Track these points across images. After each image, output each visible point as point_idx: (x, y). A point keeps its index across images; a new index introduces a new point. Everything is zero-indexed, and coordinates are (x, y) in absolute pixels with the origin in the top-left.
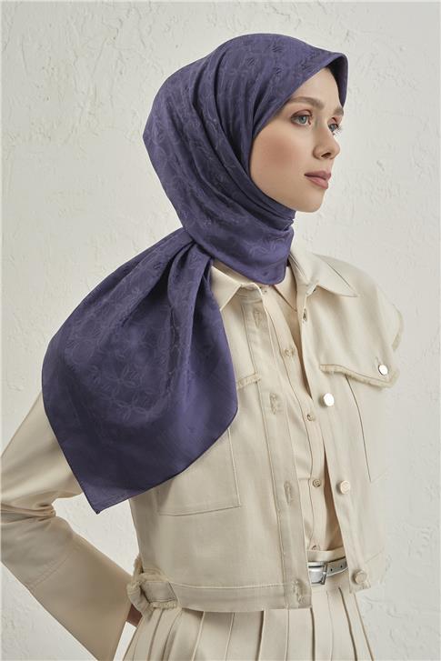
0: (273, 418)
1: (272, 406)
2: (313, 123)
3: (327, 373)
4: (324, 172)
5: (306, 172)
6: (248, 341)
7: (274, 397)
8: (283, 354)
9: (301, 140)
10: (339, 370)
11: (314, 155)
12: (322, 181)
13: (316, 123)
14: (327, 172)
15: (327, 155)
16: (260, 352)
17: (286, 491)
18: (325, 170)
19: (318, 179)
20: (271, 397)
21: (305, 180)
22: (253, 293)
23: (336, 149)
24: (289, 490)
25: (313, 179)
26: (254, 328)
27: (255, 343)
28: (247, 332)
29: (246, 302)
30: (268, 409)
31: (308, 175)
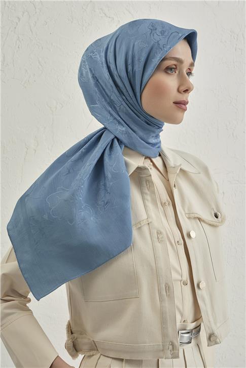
0: (158, 245)
1: (158, 238)
2: (177, 72)
3: (189, 218)
4: (185, 101)
5: (174, 101)
6: (143, 199)
7: (159, 233)
8: (163, 205)
9: (171, 82)
10: (196, 216)
11: (178, 91)
12: (183, 106)
13: (179, 72)
14: (187, 101)
15: (186, 91)
16: (150, 205)
17: (166, 288)
18: (185, 99)
19: (181, 105)
20: (157, 233)
21: (174, 105)
22: (146, 171)
23: (192, 87)
24: (168, 288)
25: (178, 105)
26: (147, 191)
27: (148, 200)
28: (142, 193)
29: (141, 176)
30: (155, 239)
31: (175, 103)
